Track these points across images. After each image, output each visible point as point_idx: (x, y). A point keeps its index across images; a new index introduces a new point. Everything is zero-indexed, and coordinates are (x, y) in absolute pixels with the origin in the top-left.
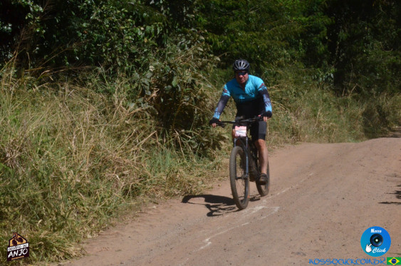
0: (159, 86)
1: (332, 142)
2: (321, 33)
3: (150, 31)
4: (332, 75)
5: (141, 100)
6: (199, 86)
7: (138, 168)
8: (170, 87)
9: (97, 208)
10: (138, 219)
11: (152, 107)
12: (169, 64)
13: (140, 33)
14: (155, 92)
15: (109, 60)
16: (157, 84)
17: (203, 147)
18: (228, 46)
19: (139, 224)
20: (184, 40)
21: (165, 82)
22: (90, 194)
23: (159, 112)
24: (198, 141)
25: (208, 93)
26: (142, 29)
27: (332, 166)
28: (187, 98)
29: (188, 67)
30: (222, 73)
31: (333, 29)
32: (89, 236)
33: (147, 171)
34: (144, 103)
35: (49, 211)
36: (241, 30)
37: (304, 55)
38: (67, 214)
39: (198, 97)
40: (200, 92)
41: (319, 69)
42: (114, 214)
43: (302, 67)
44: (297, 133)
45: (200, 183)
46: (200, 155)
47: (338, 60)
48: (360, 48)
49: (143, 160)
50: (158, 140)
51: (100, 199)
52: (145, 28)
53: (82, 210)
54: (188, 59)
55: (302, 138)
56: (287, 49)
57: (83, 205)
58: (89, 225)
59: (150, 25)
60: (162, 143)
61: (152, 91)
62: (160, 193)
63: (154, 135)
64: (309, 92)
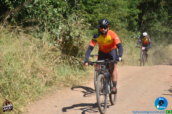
0: (63, 36)
1: (138, 66)
2: (136, 16)
4: (139, 36)
5: (55, 42)
6: (81, 37)
7: (52, 73)
8: (68, 37)
9: (34, 91)
10: (52, 96)
11: (60, 46)
12: (69, 27)
13: (56, 11)
14: (61, 39)
15: (41, 23)
16: (62, 35)
17: (82, 65)
18: (94, 19)
19: (53, 99)
20: (75, 15)
21: (66, 34)
22: (30, 84)
23: (63, 48)
24: (80, 62)
25: (86, 41)
26: (56, 9)
27: (140, 77)
28: (75, 42)
29: (77, 28)
30: (91, 31)
31: (140, 15)
32: (29, 103)
33: (56, 75)
34: (56, 44)
35: (12, 91)
36: (101, 13)
37: (127, 26)
38: (20, 93)
39: (81, 42)
40: (82, 40)
41: (134, 33)
42: (41, 94)
43: (126, 31)
44: (124, 61)
45: (80, 81)
46: (80, 69)
47: (142, 29)
48: (152, 24)
49: (55, 70)
50: (62, 61)
51: (35, 86)
52: (58, 9)
53: (26, 91)
54: (77, 25)
57: (27, 89)
58: (30, 98)
59: (60, 8)
60: (63, 62)
61: (60, 38)
62: (62, 85)
63: (60, 58)
64: (129, 43)
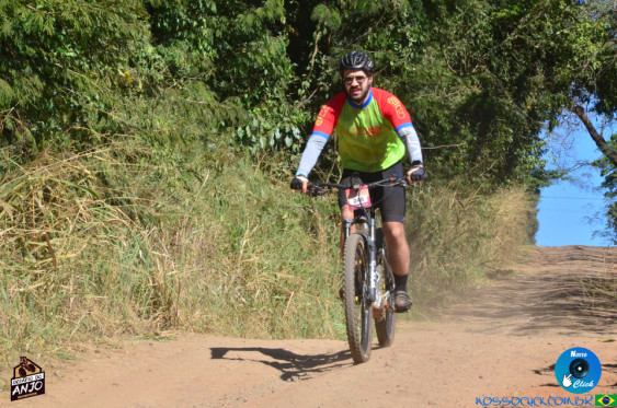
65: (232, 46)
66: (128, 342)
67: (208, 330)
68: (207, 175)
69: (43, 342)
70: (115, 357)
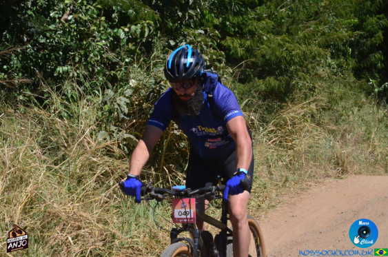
3: (135, 32)
5: (113, 128)
13: (122, 35)
26: (126, 30)
36: (268, 32)
43: (352, 79)
44: (344, 163)
52: (129, 28)
55: (349, 169)
56: (333, 57)
59: (136, 25)
64: (359, 110)
65: (362, 57)
66: (328, 180)
67: (360, 173)
68: (356, 109)
69: (293, 183)
70: (323, 188)
